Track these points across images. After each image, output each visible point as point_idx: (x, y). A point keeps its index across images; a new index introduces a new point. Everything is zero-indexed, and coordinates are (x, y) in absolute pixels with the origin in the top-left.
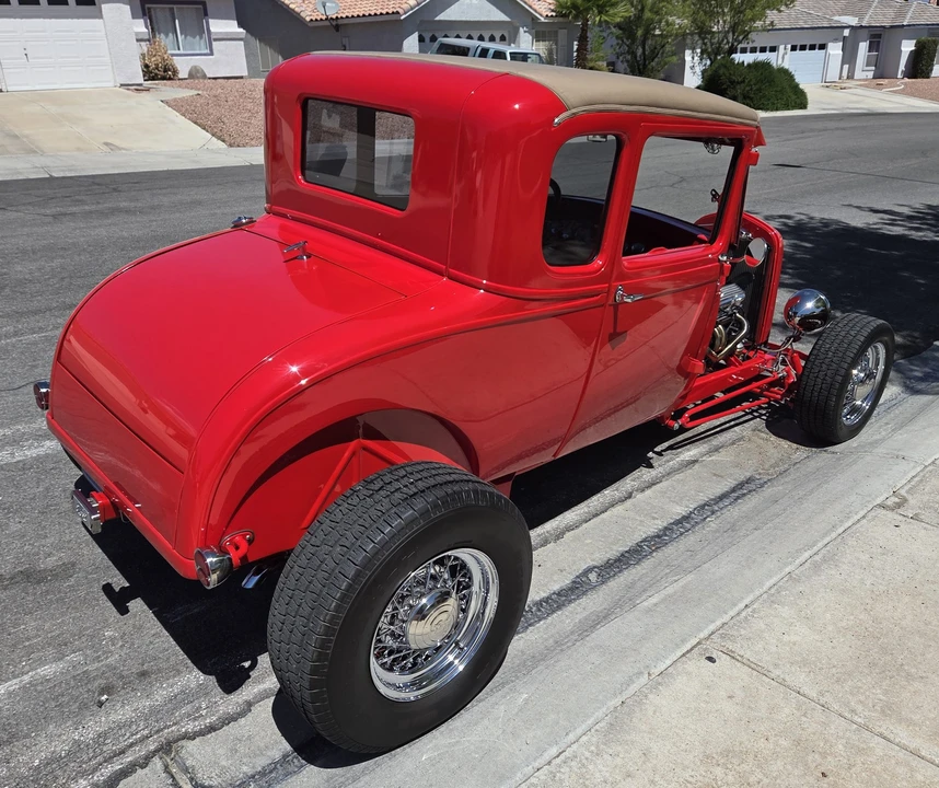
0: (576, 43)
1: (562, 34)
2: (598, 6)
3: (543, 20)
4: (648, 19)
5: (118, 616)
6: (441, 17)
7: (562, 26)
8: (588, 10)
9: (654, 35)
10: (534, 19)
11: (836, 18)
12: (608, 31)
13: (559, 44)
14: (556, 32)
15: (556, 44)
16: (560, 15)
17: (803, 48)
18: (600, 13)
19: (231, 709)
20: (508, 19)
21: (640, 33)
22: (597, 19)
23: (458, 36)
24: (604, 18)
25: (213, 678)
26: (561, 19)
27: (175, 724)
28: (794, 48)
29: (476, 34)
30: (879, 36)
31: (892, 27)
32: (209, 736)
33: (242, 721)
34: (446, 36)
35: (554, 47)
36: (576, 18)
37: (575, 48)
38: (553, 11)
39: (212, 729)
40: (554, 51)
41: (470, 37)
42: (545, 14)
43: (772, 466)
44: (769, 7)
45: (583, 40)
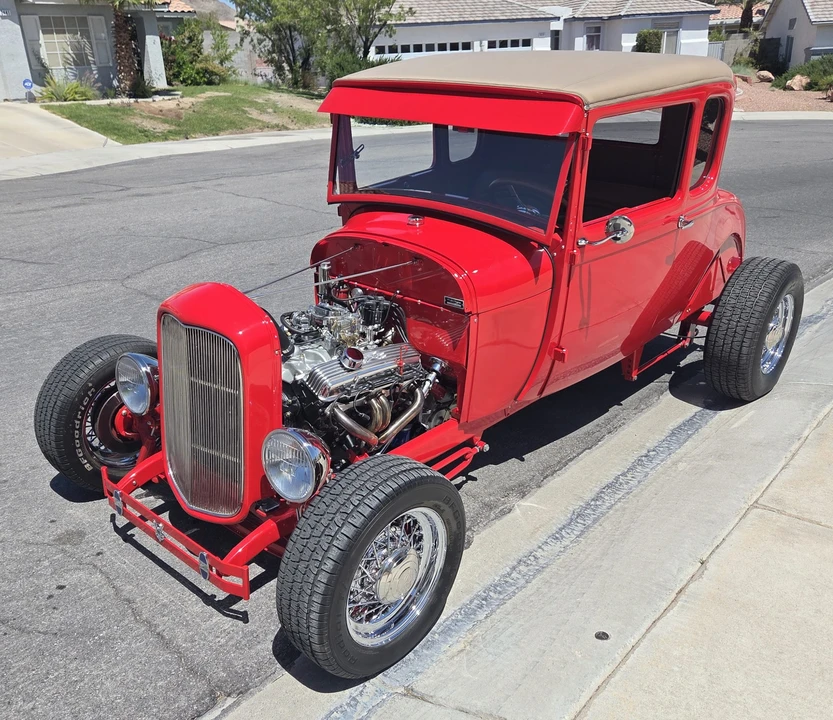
1: (95, 22)
7: (96, 12)
13: (93, 38)
14: (85, 21)
17: (503, 44)
28: (492, 45)
30: (598, 29)
31: (610, 18)
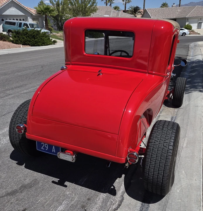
0: (44, 21)
1: (40, 19)
2: (49, 11)
3: (34, 15)
4: (61, 15)
5: (65, 188)
6: (4, 14)
7: (40, 17)
8: (46, 12)
9: (63, 19)
10: (32, 15)
11: (104, 16)
12: (50, 18)
13: (40, 21)
14: (38, 18)
15: (39, 22)
16: (38, 13)
18: (50, 13)
19: (120, 199)
20: (24, 15)
21: (59, 19)
22: (49, 15)
23: (10, 19)
24: (51, 14)
25: (107, 193)
26: (39, 15)
27: (110, 208)
29: (15, 19)
32: (120, 207)
33: (124, 201)
34: (6, 19)
35: (38, 22)
36: (43, 14)
37: (44, 23)
38: (36, 12)
39: (119, 205)
40: (39, 23)
41: (14, 19)
42: (34, 13)
43: (174, 113)
44: (91, 13)
45: (46, 21)
